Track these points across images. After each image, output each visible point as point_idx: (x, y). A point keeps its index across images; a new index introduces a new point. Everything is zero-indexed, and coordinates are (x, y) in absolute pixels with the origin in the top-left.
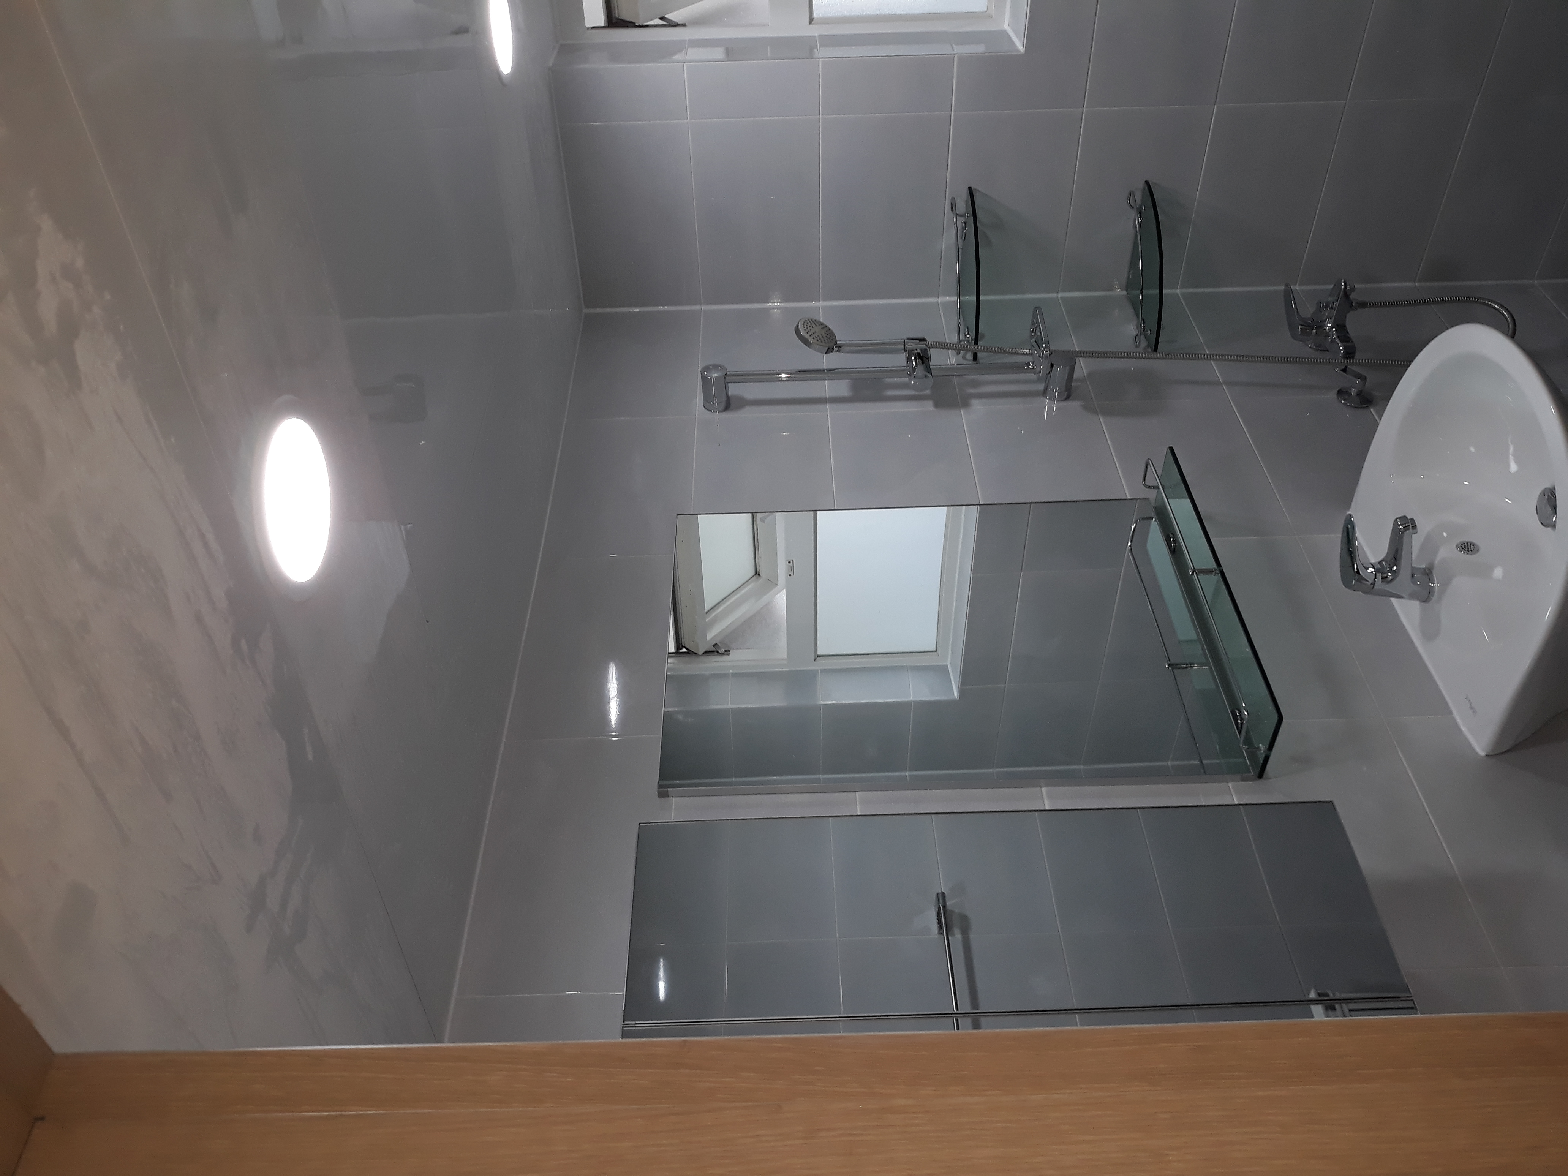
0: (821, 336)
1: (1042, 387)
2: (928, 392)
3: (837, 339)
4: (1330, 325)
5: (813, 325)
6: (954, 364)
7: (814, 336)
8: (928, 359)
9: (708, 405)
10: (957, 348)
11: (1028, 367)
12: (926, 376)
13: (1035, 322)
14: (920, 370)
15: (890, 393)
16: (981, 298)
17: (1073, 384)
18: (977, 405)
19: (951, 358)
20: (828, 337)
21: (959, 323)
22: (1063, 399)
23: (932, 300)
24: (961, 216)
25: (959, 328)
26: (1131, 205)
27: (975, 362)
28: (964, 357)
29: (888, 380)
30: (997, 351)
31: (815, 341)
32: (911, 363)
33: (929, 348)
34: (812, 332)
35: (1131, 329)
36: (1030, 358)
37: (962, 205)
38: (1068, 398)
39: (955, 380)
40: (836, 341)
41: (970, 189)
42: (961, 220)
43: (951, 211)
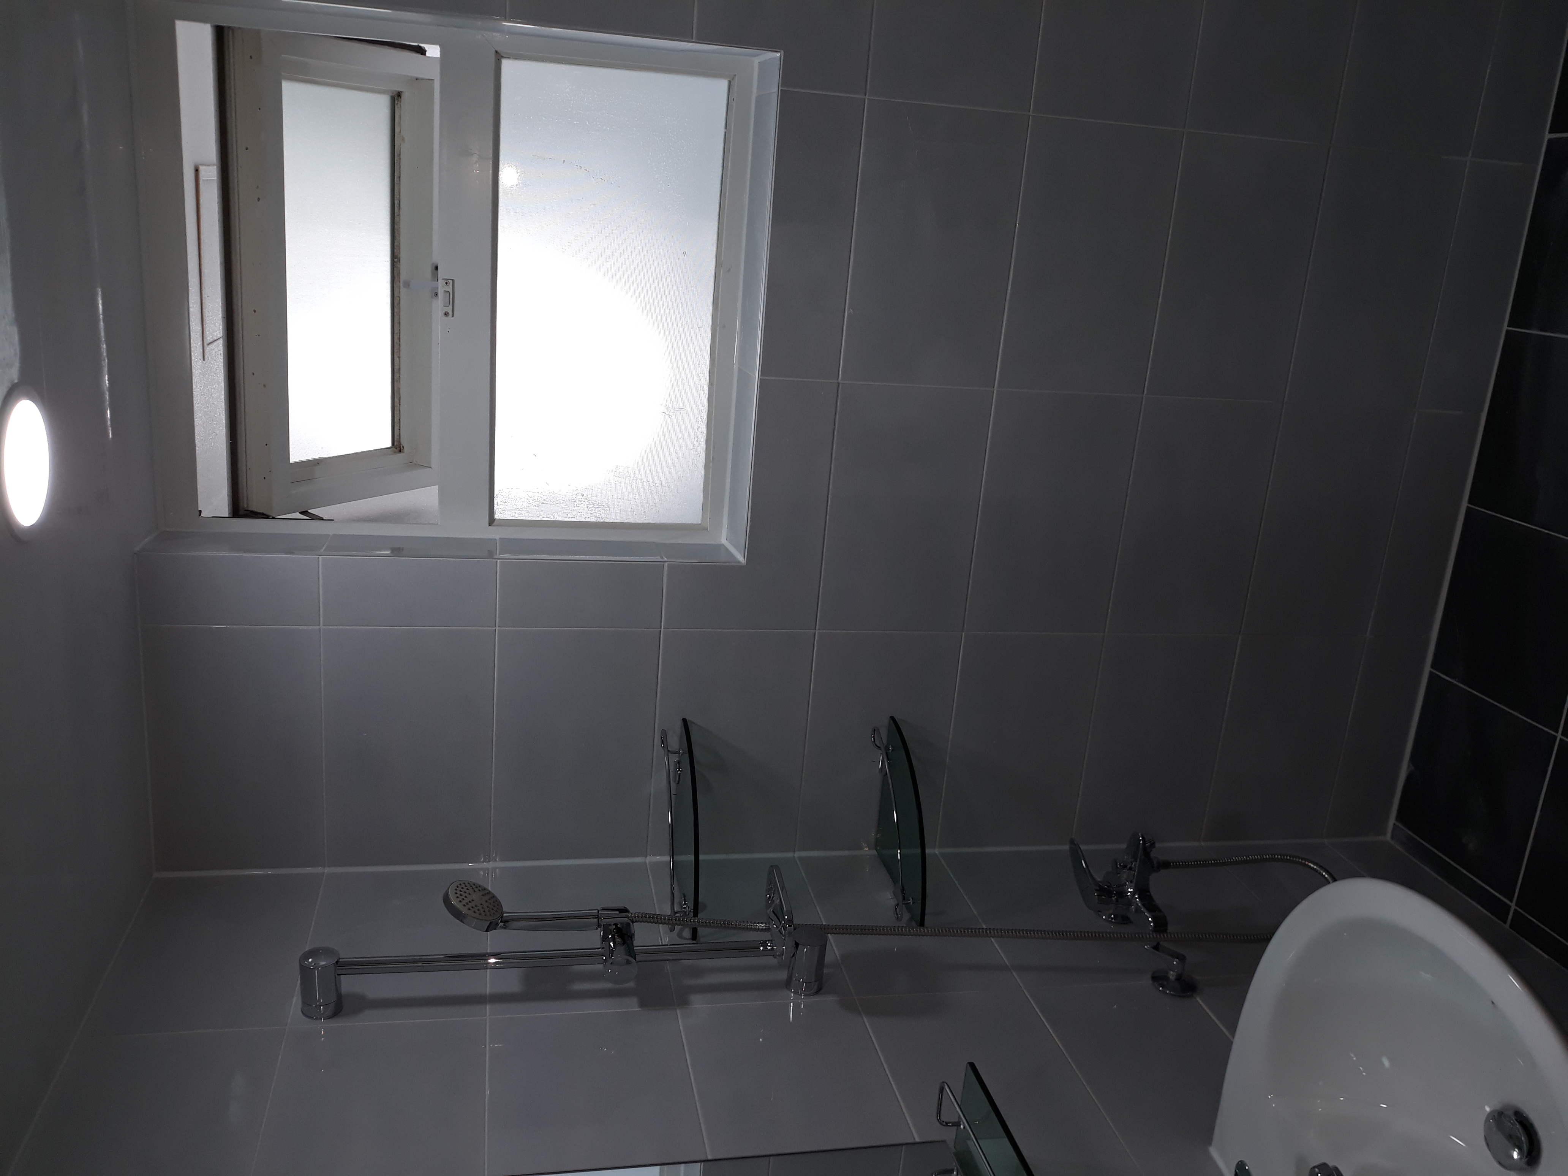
0: (480, 907)
1: (783, 975)
2: (631, 984)
3: (504, 910)
4: (1132, 890)
5: (471, 891)
6: (666, 944)
7: (470, 906)
8: (631, 937)
9: (309, 1009)
10: (670, 922)
11: (765, 948)
12: (628, 962)
13: (771, 888)
14: (620, 955)
15: (579, 986)
16: (701, 857)
17: (824, 972)
18: (700, 1004)
19: (662, 936)
20: (491, 906)
21: (672, 889)
22: (812, 991)
23: (638, 860)
24: (675, 753)
25: (673, 895)
26: (875, 744)
27: (694, 942)
28: (680, 935)
29: (577, 968)
30: (725, 926)
31: (470, 913)
32: (608, 943)
33: (633, 922)
34: (467, 900)
35: (887, 898)
36: (766, 936)
37: (675, 742)
38: (818, 991)
39: (668, 966)
40: (503, 913)
41: (685, 721)
42: (674, 758)
43: (661, 748)
